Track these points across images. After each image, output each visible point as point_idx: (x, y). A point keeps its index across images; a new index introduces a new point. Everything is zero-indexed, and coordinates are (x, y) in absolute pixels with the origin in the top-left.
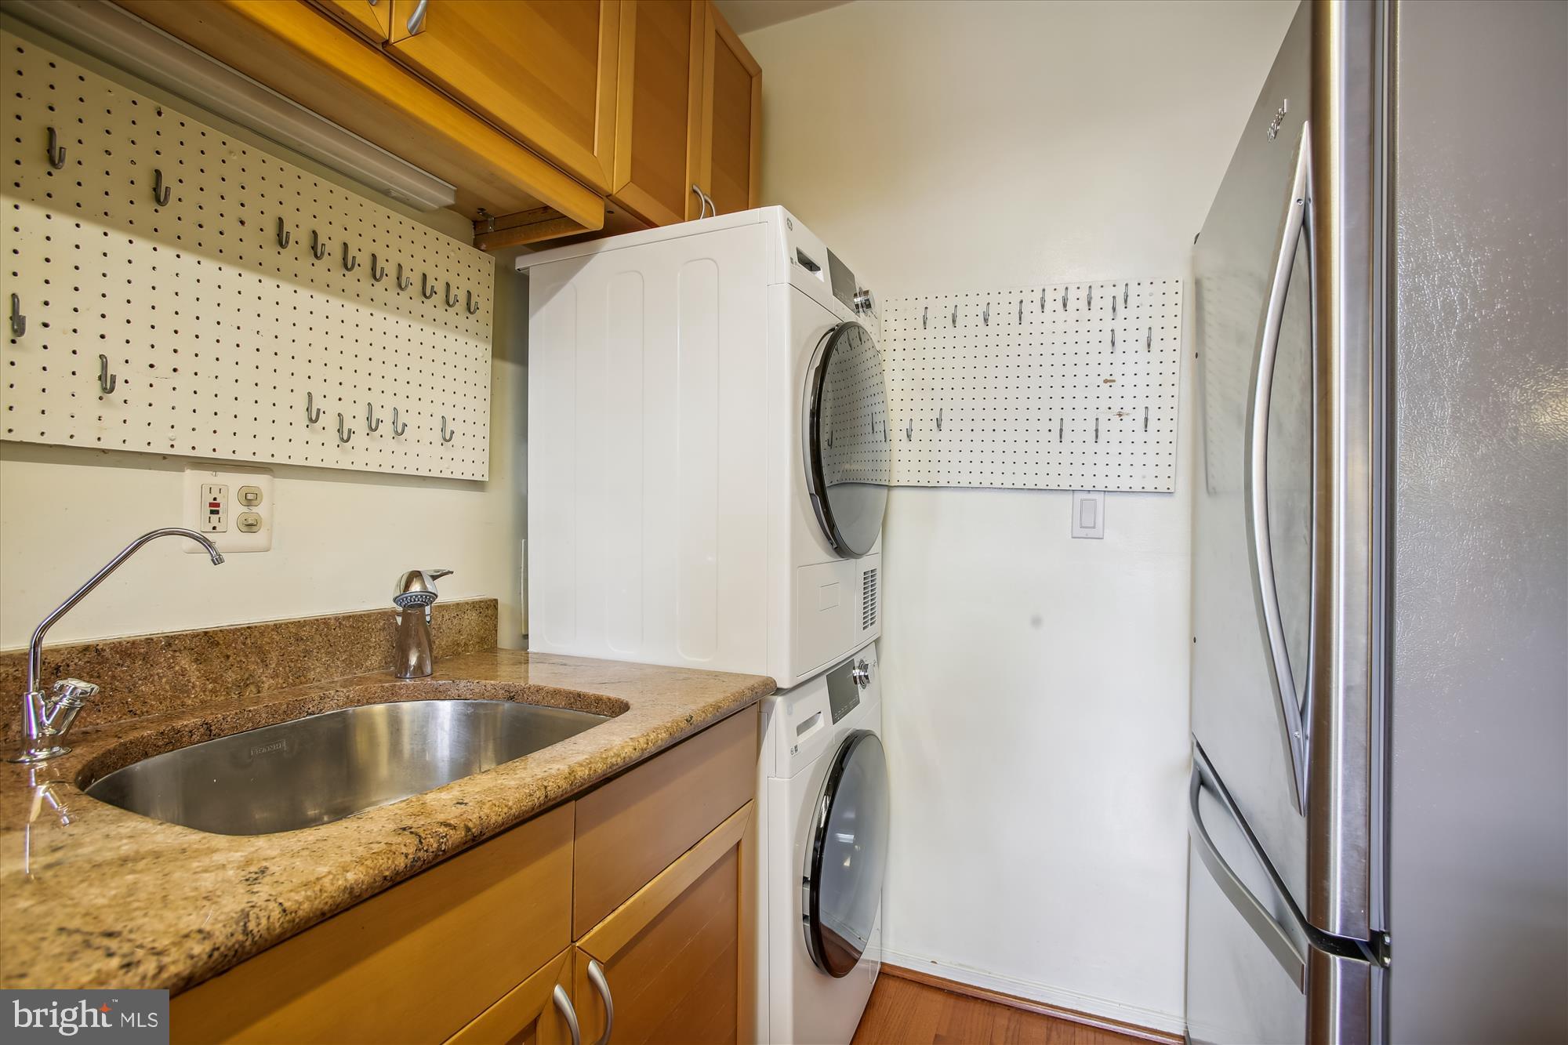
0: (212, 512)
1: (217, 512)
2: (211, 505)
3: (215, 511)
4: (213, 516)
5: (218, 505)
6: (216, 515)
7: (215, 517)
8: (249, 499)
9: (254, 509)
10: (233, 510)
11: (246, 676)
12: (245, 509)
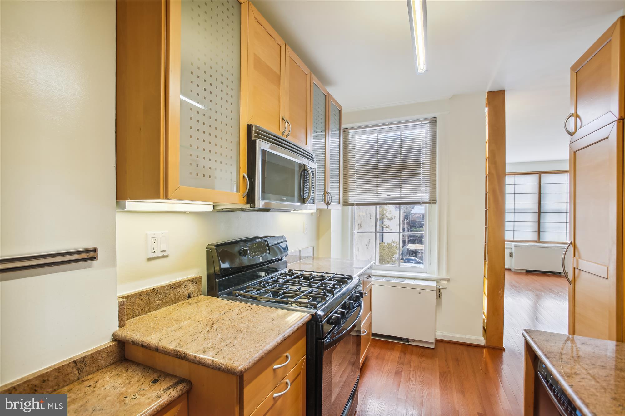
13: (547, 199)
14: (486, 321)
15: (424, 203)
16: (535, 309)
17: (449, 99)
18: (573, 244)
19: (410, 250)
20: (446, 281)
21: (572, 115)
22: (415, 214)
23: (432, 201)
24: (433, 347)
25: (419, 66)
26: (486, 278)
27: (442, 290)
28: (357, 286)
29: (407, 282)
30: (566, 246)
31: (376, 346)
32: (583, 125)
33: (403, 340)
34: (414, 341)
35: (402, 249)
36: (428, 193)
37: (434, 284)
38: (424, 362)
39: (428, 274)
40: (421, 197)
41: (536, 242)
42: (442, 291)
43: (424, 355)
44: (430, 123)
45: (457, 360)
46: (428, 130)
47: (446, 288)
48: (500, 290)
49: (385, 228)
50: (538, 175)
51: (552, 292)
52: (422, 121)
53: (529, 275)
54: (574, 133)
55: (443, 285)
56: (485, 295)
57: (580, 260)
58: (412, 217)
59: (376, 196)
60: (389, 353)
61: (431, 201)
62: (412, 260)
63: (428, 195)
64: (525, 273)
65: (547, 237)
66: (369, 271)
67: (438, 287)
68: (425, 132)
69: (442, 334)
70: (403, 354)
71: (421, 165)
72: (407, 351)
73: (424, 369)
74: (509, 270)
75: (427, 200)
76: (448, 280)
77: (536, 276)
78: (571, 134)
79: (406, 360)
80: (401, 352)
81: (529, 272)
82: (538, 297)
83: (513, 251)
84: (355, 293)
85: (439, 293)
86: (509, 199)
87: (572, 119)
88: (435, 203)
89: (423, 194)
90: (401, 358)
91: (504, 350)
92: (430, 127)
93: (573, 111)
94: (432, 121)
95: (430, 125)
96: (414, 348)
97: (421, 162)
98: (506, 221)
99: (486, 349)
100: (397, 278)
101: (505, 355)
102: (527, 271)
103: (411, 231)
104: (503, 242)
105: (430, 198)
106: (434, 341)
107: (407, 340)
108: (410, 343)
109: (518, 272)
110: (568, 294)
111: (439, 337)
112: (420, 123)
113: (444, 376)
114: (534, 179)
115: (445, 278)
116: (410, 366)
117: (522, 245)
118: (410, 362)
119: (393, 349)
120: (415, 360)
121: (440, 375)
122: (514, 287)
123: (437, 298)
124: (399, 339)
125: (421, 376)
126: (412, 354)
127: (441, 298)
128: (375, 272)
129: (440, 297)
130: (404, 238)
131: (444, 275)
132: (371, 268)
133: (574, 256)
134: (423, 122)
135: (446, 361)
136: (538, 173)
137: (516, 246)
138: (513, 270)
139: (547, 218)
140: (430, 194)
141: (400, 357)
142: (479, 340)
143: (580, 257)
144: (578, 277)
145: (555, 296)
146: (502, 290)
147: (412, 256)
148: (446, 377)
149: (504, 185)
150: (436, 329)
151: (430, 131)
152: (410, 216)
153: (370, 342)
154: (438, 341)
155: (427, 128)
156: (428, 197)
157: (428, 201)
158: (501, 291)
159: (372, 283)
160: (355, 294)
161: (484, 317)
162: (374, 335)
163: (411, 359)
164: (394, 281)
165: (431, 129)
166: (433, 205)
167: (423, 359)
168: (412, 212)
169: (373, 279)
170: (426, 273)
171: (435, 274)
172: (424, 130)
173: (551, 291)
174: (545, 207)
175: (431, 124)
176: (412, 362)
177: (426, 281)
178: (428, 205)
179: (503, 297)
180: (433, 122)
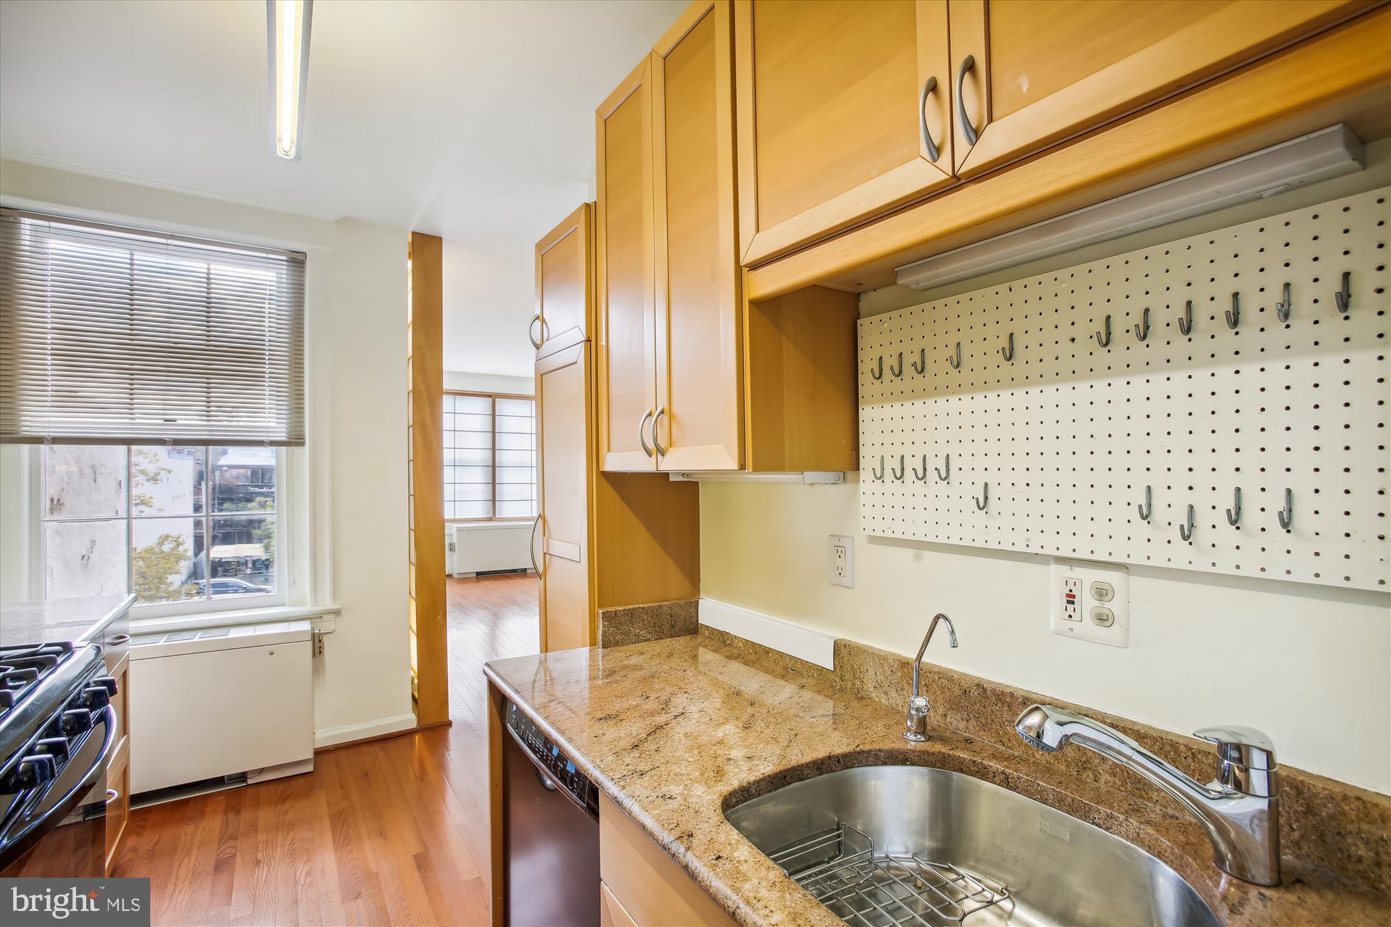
0: (1068, 602)
1: (1073, 603)
2: (1068, 595)
3: (1071, 601)
4: (1069, 606)
5: (1074, 596)
6: (1072, 605)
7: (1070, 607)
8: (1101, 593)
9: (1107, 605)
10: (1087, 602)
11: (1084, 759)
12: (1097, 603)
13: (504, 442)
14: (416, 681)
15: (273, 443)
16: (493, 637)
17: (336, 222)
18: (542, 517)
19: (217, 560)
20: (333, 616)
21: (538, 318)
22: (230, 467)
23: (296, 439)
24: (310, 768)
25: (280, 141)
26: (412, 597)
27: (325, 636)
28: (90, 668)
29: (234, 633)
30: (532, 523)
31: (143, 827)
32: (550, 337)
33: (230, 780)
34: (261, 771)
35: (195, 561)
36: (284, 421)
37: (305, 626)
38: (292, 809)
39: (288, 606)
40: (267, 430)
41: (490, 519)
42: (325, 639)
43: (288, 796)
44: (290, 261)
45: (366, 775)
46: (284, 276)
47: (334, 630)
48: (439, 614)
49: (136, 505)
50: (490, 399)
51: (515, 605)
52: (270, 253)
53: (483, 582)
54: (541, 345)
55: (326, 626)
56: (414, 632)
57: (550, 540)
58: (222, 476)
59: (128, 421)
60: (190, 828)
61: (291, 438)
62: (226, 585)
63: (284, 425)
64: (475, 579)
65: (507, 510)
66: (118, 627)
67: (317, 631)
68: (275, 279)
69: (327, 735)
70: (231, 816)
71: (265, 354)
72: (242, 805)
73: (291, 826)
74: (450, 576)
75: (282, 437)
76: (337, 613)
77: (493, 582)
78: (537, 347)
79: (242, 826)
80: (226, 812)
81: (481, 576)
82: (496, 619)
83: (455, 540)
84: (87, 685)
85: (317, 644)
86: (447, 440)
87: (538, 323)
88: (303, 444)
89: (273, 423)
90: (227, 827)
91: (449, 724)
92: (290, 270)
93: (538, 312)
94: (294, 258)
95: (291, 268)
96: (263, 789)
97: (267, 348)
98: (445, 482)
99: (419, 733)
100: (205, 631)
101: (452, 733)
102: (478, 574)
103: (220, 510)
104: (441, 523)
105: (291, 431)
106: (310, 755)
107: (242, 777)
108: (250, 782)
109: (464, 579)
110: (537, 603)
111: (320, 744)
112: (265, 255)
113: (341, 822)
114: (482, 405)
115: (333, 610)
116: (257, 832)
117: (470, 529)
118: (254, 827)
119: (202, 814)
120: (266, 815)
121: (332, 822)
122: (460, 607)
123: (314, 656)
124: (219, 781)
125: (288, 843)
126: (257, 805)
127: (323, 655)
128: (133, 626)
129: (320, 652)
130: (198, 531)
131: (327, 604)
132: (124, 616)
133: (544, 535)
134: (270, 256)
135: (342, 787)
136: (490, 396)
137: (459, 530)
138: (456, 576)
139: (504, 476)
140: (292, 423)
141: (227, 823)
142: (406, 721)
143: (550, 537)
144: (548, 567)
145: (520, 610)
146: (441, 613)
147: (225, 576)
148: (345, 820)
149: (441, 413)
150: (313, 728)
151: (289, 281)
152: (217, 473)
153: (126, 821)
154: (319, 753)
155: (281, 271)
156: (284, 430)
157: (284, 439)
158: (441, 615)
159: (128, 656)
160: (87, 689)
161: (412, 673)
162: (136, 799)
163: (258, 815)
164: (197, 639)
165: (291, 275)
166: (296, 449)
167: (287, 805)
168: (220, 463)
169: (131, 647)
170: (284, 605)
171: (307, 604)
172: (275, 275)
173: (514, 603)
174: (502, 457)
175: (290, 264)
176: (261, 823)
177: (287, 624)
178: (284, 448)
179: (443, 627)
180: (297, 261)
